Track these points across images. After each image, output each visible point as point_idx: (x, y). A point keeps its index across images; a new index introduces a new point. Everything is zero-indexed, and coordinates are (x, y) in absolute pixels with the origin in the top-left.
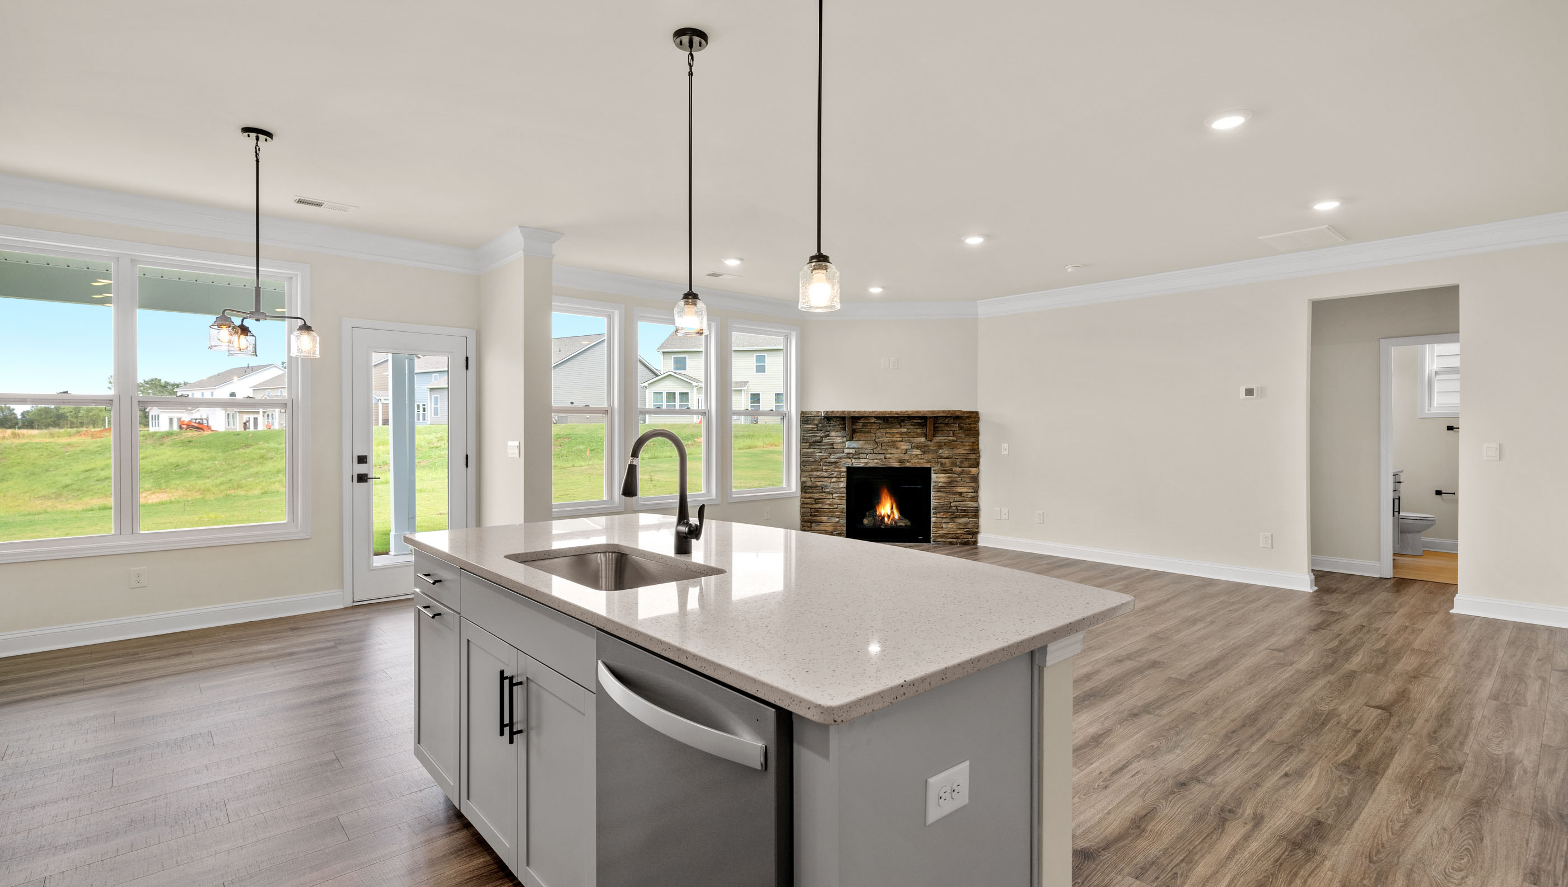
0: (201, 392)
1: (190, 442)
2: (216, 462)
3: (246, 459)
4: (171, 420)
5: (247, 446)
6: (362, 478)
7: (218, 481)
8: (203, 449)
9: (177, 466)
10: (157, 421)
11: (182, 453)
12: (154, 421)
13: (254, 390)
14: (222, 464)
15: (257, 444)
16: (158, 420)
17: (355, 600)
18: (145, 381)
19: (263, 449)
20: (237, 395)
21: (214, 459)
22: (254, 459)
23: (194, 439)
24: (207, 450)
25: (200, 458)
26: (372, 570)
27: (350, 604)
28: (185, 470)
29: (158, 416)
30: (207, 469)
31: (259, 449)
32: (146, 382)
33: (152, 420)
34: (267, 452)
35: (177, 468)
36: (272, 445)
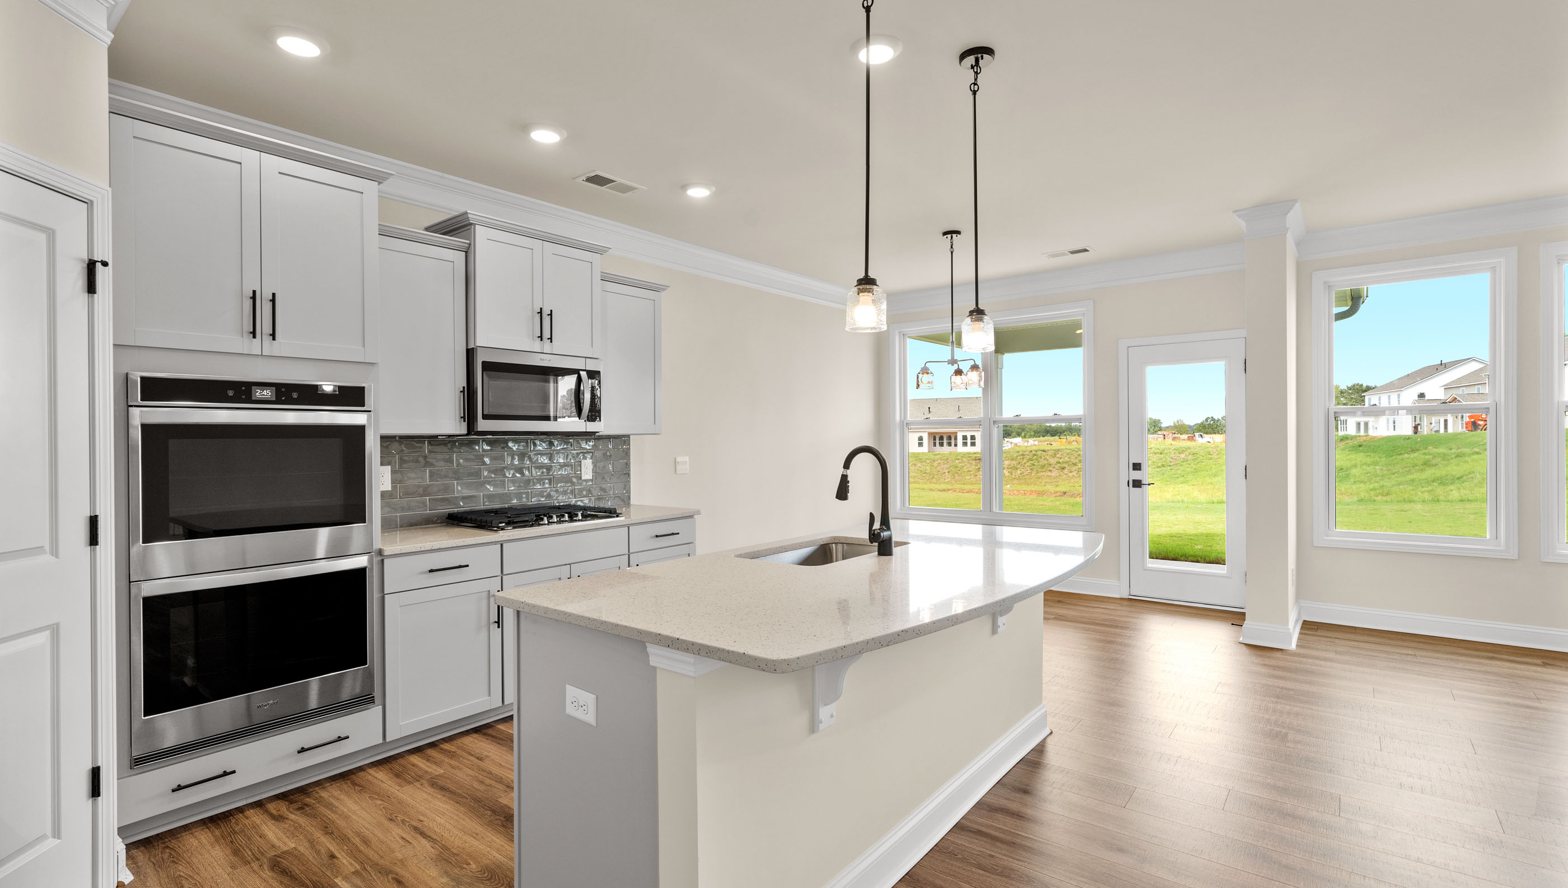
0: (1378, 396)
1: (1360, 446)
2: (1377, 467)
3: (1409, 465)
4: (1359, 424)
5: (1413, 451)
6: (1137, 484)
7: (1371, 486)
8: (1368, 454)
9: (1341, 469)
10: (1345, 426)
11: (1349, 457)
12: (1342, 426)
13: (1445, 388)
14: (1383, 470)
15: (1426, 448)
16: (1346, 424)
17: (1132, 593)
18: (1348, 387)
19: (1430, 454)
20: (1426, 396)
21: (1375, 463)
22: (1416, 465)
23: (1364, 443)
24: (1372, 455)
25: (1364, 462)
26: (1145, 570)
27: (1126, 596)
28: (1346, 474)
29: (1346, 420)
30: (1367, 473)
31: (1425, 454)
32: (1350, 388)
33: (1341, 424)
34: (1433, 458)
35: (1340, 471)
36: (1442, 450)
